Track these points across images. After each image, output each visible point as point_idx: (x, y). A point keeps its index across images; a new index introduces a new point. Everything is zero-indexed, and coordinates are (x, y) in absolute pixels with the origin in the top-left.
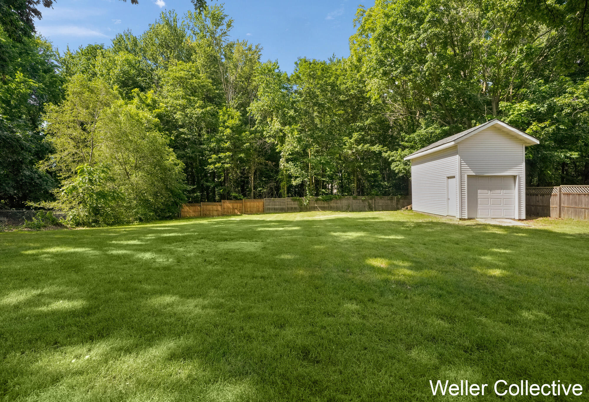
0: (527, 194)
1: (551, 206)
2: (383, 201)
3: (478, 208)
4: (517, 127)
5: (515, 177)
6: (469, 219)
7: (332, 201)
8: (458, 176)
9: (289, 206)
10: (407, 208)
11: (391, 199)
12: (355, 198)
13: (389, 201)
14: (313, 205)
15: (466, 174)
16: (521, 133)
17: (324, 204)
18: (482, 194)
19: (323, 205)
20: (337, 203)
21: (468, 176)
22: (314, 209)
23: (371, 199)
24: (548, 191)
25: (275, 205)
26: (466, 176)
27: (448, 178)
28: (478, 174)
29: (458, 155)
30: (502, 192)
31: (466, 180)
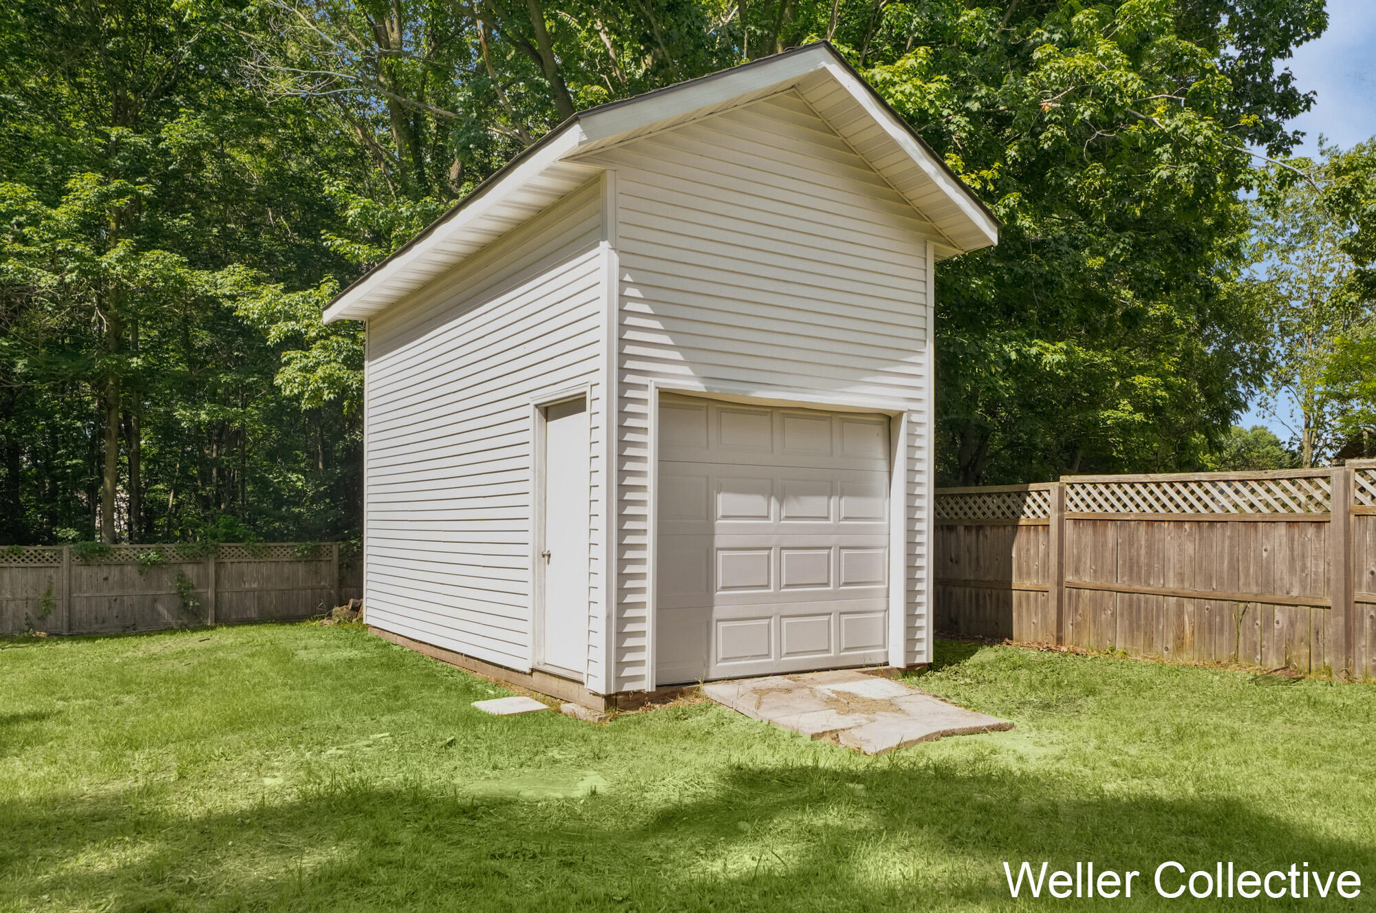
1: (1016, 582)
3: (719, 611)
5: (889, 422)
8: (601, 392)
15: (651, 382)
18: (738, 519)
21: (664, 394)
23: (195, 559)
24: (1003, 509)
26: (651, 396)
27: (551, 411)
28: (721, 390)
29: (604, 245)
30: (835, 506)
31: (651, 423)
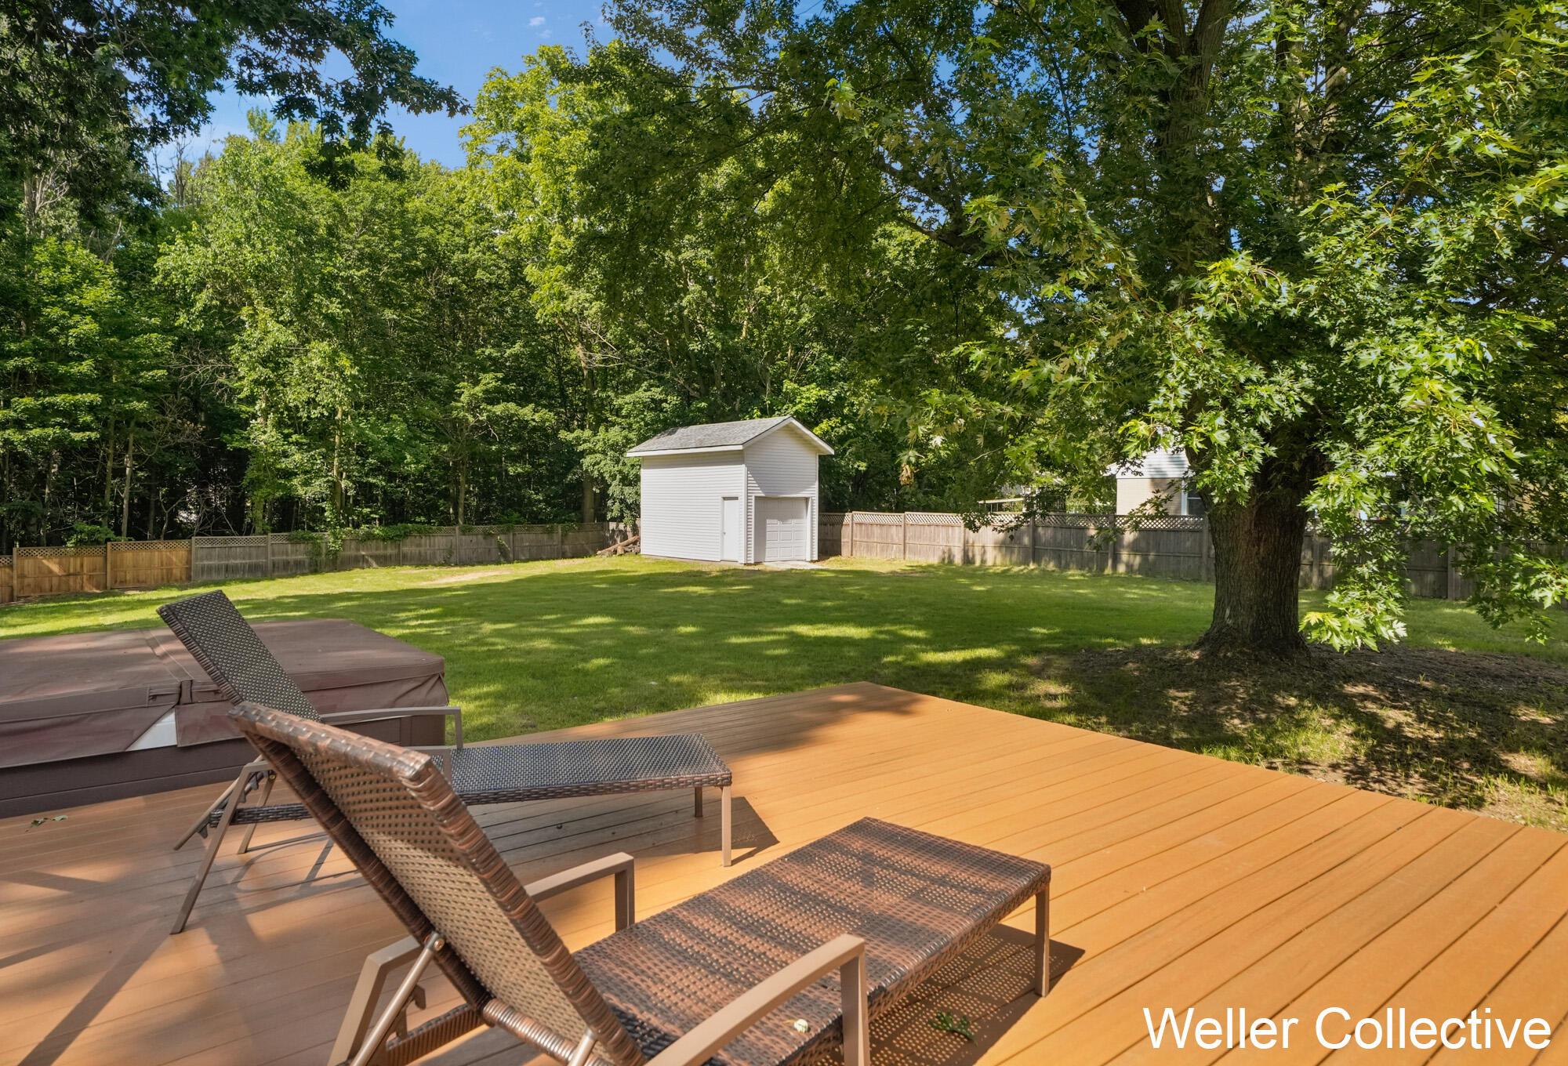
0: (820, 524)
1: (843, 540)
2: (532, 536)
3: (768, 545)
4: (805, 423)
5: (807, 499)
6: (756, 563)
7: (408, 541)
8: (743, 497)
9: (276, 558)
10: (615, 552)
11: (550, 532)
12: (464, 532)
13: (545, 537)
14: (353, 553)
15: (753, 495)
16: (808, 432)
17: (385, 548)
18: (772, 525)
19: (381, 552)
20: (419, 545)
21: (755, 497)
22: (357, 562)
24: (837, 519)
25: (228, 557)
28: (767, 495)
29: (743, 466)
30: (794, 521)
31: (753, 504)
